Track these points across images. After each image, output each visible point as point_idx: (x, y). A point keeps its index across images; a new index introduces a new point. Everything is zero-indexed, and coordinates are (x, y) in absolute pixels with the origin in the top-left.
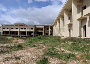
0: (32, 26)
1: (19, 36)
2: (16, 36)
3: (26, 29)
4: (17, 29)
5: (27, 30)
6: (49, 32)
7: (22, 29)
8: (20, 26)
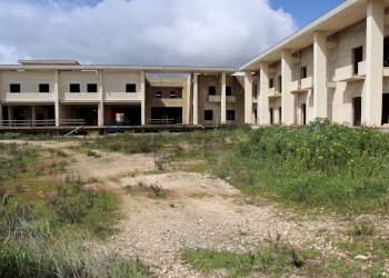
0: (129, 72)
1: (63, 132)
2: (45, 132)
3: (100, 89)
4: (44, 88)
5: (104, 96)
6: (219, 104)
7: (75, 88)
8: (60, 71)
